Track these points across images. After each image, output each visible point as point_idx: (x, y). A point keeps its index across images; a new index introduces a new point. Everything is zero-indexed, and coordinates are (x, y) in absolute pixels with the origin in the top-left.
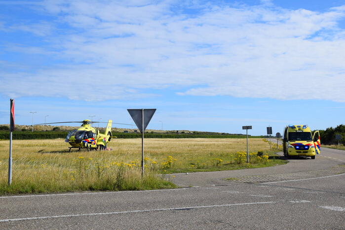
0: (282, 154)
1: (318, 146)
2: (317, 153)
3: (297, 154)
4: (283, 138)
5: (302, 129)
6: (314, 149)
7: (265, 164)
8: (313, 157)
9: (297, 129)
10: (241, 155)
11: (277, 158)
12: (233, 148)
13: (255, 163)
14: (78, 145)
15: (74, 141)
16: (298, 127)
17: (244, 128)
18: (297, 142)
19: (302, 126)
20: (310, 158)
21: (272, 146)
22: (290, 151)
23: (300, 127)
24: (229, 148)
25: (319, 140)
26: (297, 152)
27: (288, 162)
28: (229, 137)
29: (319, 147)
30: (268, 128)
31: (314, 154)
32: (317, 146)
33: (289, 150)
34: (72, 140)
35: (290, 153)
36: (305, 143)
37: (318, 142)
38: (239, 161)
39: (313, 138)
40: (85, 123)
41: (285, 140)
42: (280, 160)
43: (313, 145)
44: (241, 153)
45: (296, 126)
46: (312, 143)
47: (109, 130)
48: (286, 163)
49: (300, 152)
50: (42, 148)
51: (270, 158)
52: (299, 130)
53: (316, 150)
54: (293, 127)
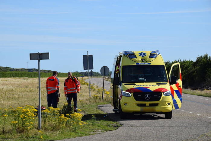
0: (109, 109)
1: (179, 93)
2: (177, 107)
3: (139, 109)
4: (112, 77)
5: (148, 59)
6: (170, 99)
7: (74, 130)
8: (168, 115)
9: (139, 59)
10: (25, 113)
11: (100, 117)
12: (14, 99)
13: (54, 129)
16: (141, 54)
17: (33, 57)
18: (139, 85)
19: (148, 53)
20: (163, 116)
21: (93, 93)
22: (126, 104)
23: (144, 54)
24: (7, 98)
25: (180, 82)
26: (138, 105)
27: (121, 125)
28: (10, 76)
29: (179, 96)
30: (85, 57)
31: (170, 108)
32: (175, 93)
33: (123, 100)
35: (125, 108)
36: (153, 86)
37: (177, 85)
38: (20, 126)
39: (169, 76)
41: (116, 82)
42: (106, 122)
43: (169, 91)
44: (25, 110)
45: (137, 53)
46: (167, 86)
48: (117, 127)
49: (144, 105)
51: (86, 118)
52: (143, 60)
53: (174, 101)
54: (131, 56)
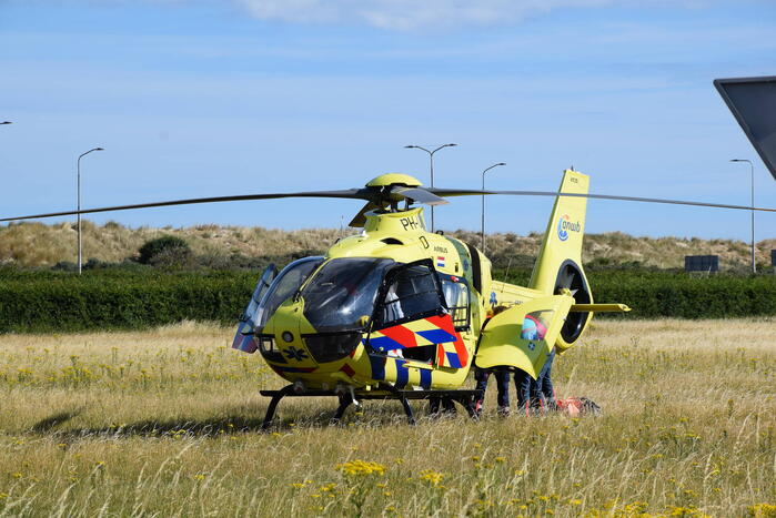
15: (299, 344)
34: (287, 335)
40: (380, 199)
47: (563, 250)
50: (58, 400)
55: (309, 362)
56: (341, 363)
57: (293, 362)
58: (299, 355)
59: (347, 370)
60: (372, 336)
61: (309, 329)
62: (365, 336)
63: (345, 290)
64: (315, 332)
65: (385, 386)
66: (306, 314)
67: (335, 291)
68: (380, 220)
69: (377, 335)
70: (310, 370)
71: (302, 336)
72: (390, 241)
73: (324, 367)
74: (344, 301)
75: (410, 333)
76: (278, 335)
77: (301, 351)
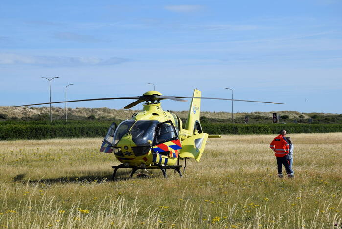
14: (140, 160)
15: (130, 150)
34: (126, 147)
40: (149, 99)
47: (195, 118)
55: (132, 156)
56: (143, 157)
57: (127, 156)
58: (130, 154)
59: (145, 159)
60: (154, 147)
61: (134, 145)
62: (151, 147)
63: (144, 131)
64: (135, 146)
65: (155, 164)
66: (133, 139)
67: (141, 132)
68: (149, 107)
69: (155, 147)
70: (132, 159)
71: (131, 147)
72: (154, 114)
73: (137, 158)
74: (144, 135)
75: (166, 146)
76: (123, 147)
77: (130, 153)
